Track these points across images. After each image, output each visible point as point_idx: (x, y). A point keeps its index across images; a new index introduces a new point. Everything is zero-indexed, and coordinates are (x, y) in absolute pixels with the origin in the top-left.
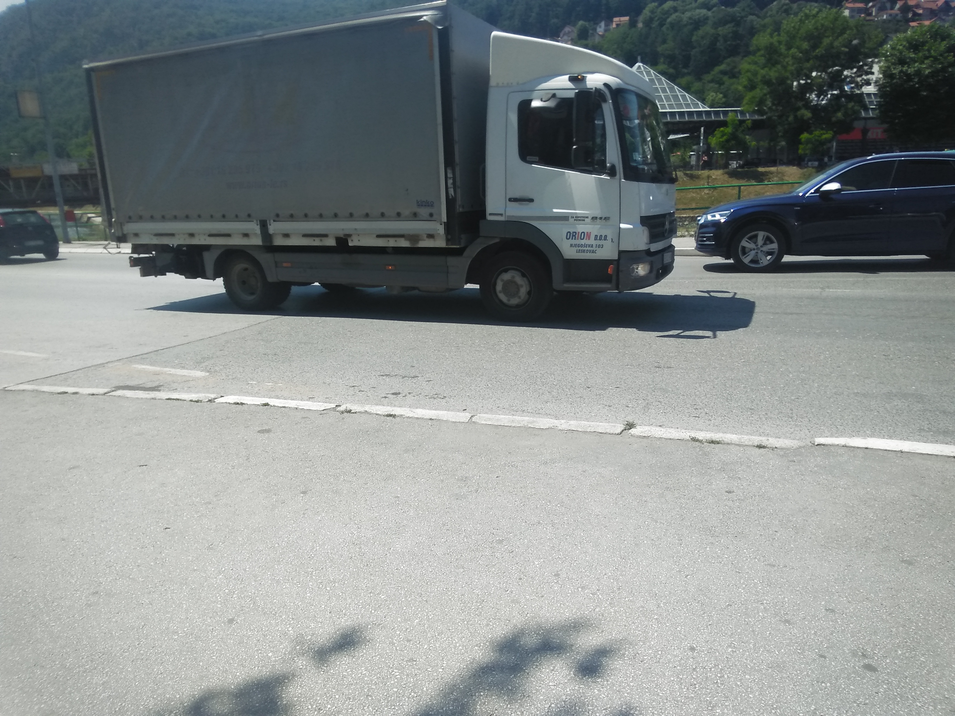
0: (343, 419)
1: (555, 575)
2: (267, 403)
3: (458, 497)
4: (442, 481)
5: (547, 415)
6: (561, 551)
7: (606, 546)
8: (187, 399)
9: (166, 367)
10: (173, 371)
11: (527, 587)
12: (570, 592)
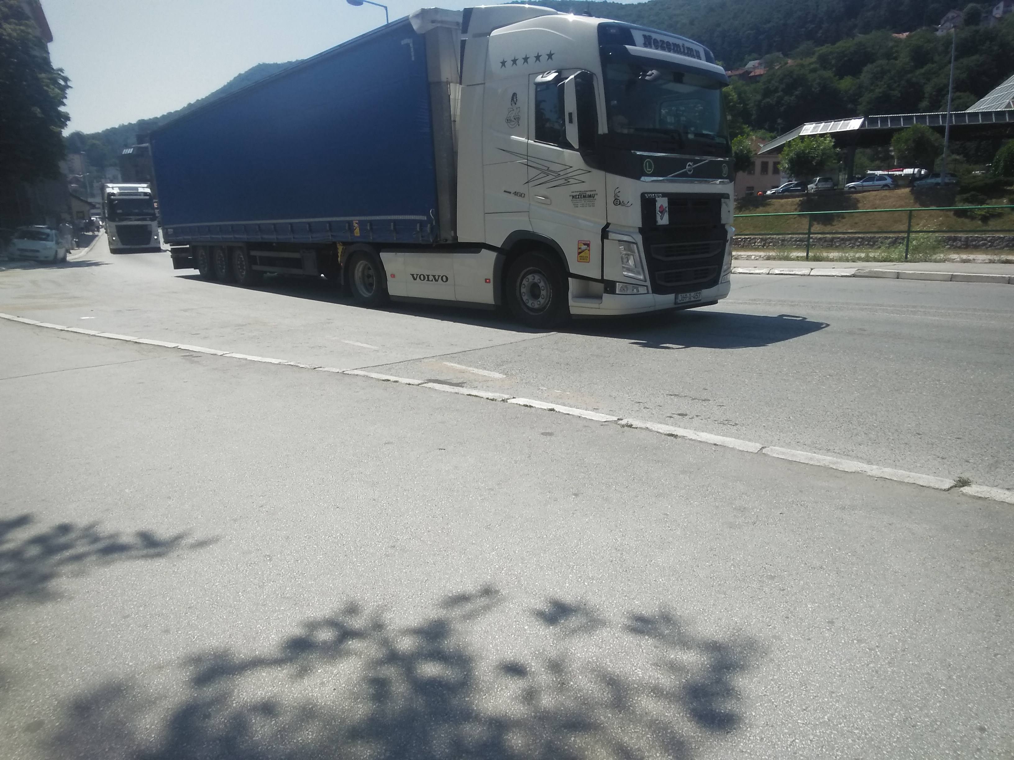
0: (623, 432)
1: (829, 622)
2: (553, 409)
3: (731, 526)
4: (717, 507)
5: (857, 458)
6: (841, 600)
7: (898, 605)
8: (484, 397)
9: (470, 366)
10: (476, 371)
11: (793, 626)
12: (843, 641)
